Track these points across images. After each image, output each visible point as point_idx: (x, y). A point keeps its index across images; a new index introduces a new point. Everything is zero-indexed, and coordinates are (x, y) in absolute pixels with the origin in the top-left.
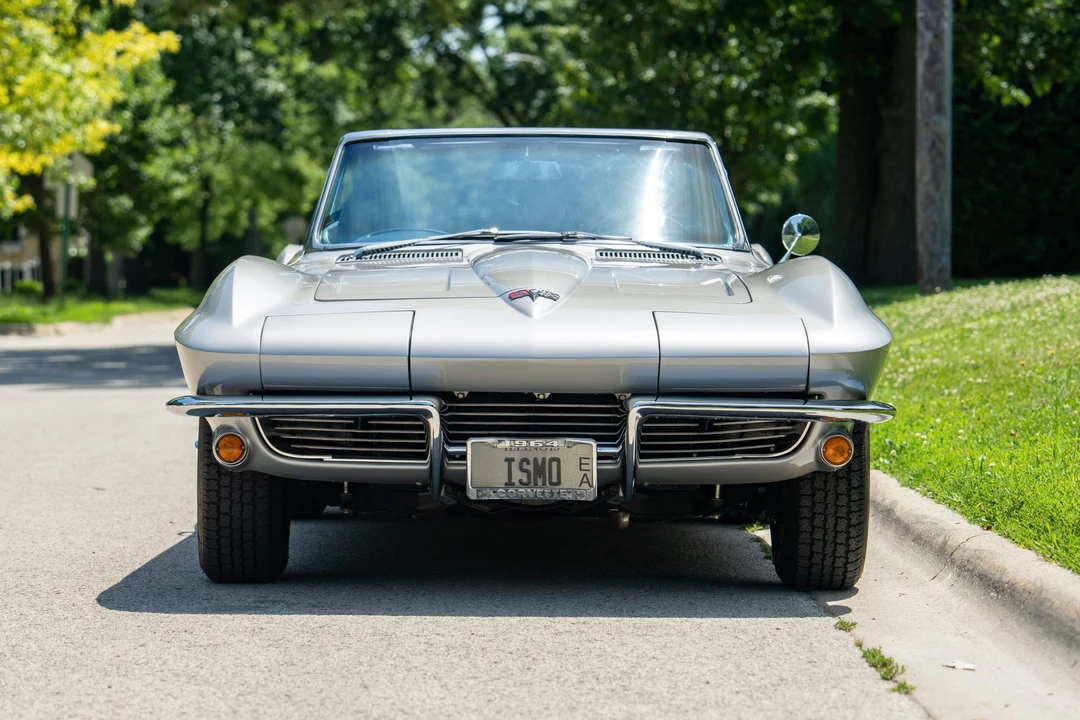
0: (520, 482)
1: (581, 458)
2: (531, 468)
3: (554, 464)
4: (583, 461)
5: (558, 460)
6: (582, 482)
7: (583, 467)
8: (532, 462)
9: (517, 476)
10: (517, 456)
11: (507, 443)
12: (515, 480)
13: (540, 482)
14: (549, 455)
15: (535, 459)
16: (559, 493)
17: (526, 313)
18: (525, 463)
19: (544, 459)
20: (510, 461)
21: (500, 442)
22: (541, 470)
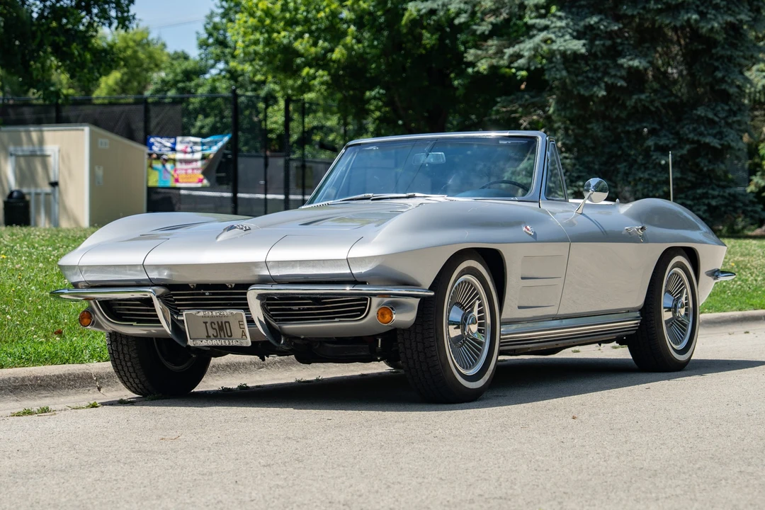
0: (213, 335)
1: (239, 321)
2: (216, 327)
3: (227, 324)
4: (240, 323)
5: (228, 322)
6: (242, 335)
7: (241, 326)
8: (216, 323)
9: (211, 331)
10: (209, 320)
11: (201, 313)
12: (210, 334)
13: (222, 334)
14: (223, 320)
15: (218, 322)
16: (233, 342)
18: (213, 325)
19: (222, 322)
20: (206, 323)
21: (198, 312)
22: (222, 328)
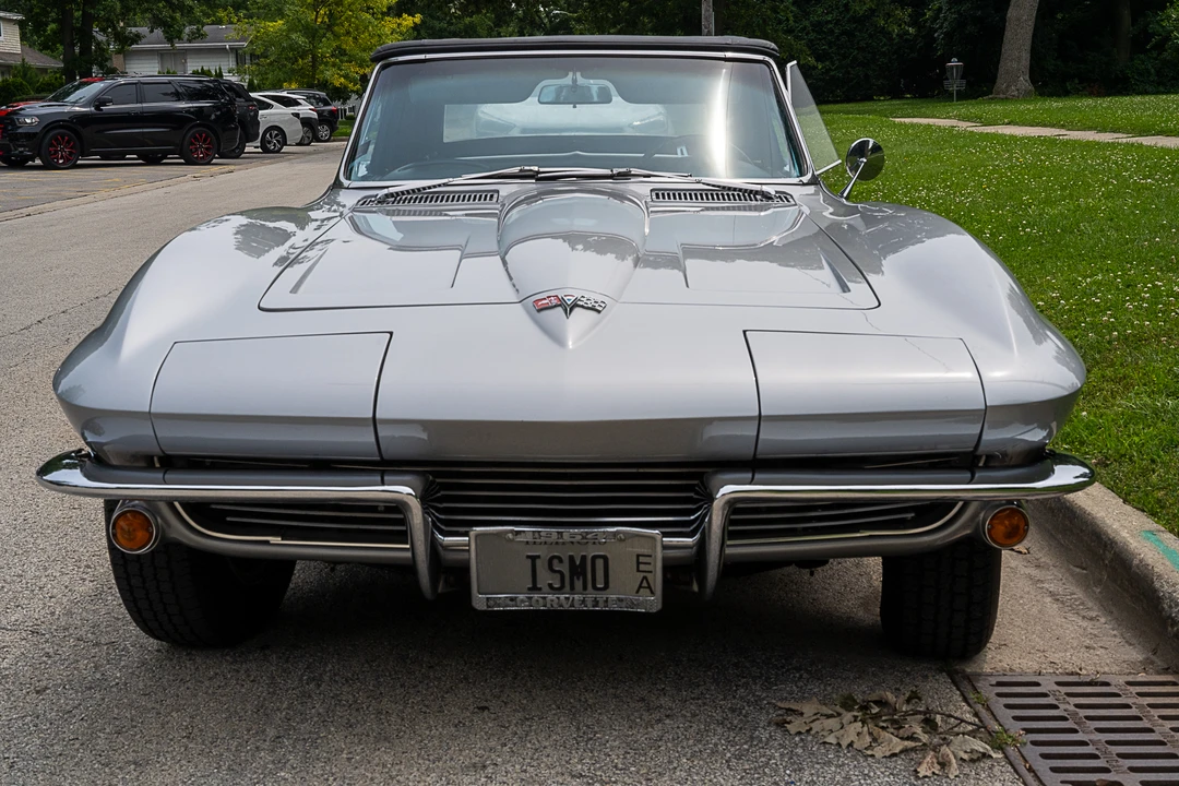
0: (550, 586)
1: (638, 556)
2: (565, 568)
3: (600, 563)
4: (642, 559)
5: (605, 559)
6: (640, 587)
7: (642, 567)
8: (566, 561)
9: (545, 579)
10: (545, 553)
11: (529, 535)
12: (542, 583)
13: (579, 586)
14: (591, 552)
15: (571, 558)
16: (606, 601)
17: (557, 338)
18: (555, 561)
19: (584, 558)
20: (533, 559)
21: (518, 533)
22: (580, 571)
